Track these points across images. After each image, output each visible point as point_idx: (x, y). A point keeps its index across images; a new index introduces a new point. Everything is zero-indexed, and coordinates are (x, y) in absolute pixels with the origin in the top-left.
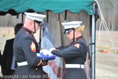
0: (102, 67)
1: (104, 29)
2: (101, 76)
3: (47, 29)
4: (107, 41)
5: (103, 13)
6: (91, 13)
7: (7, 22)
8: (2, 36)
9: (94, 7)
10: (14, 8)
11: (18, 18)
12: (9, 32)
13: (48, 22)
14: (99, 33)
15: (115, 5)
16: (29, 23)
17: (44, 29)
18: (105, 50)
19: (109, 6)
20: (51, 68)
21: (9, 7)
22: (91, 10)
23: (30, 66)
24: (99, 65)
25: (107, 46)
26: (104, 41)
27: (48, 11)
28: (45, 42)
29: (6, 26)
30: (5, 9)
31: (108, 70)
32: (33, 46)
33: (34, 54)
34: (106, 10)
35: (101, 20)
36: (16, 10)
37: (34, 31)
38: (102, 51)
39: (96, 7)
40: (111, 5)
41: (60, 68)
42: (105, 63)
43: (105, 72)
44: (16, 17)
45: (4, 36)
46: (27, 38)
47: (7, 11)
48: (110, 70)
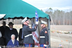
14: (51, 26)
15: (56, 17)
17: (32, 25)
25: (54, 30)
31: (54, 38)
34: (53, 18)
38: (52, 32)
39: (50, 17)
40: (55, 16)
41: (38, 38)
42: (53, 36)
45: (19, 27)
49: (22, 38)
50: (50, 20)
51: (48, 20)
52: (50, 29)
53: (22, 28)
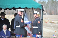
0: (45, 27)
3: (26, 15)
5: (45, 9)
8: (10, 18)
13: (26, 12)
14: (44, 16)
17: (25, 15)
18: (46, 22)
19: (47, 7)
25: (47, 20)
26: (46, 18)
28: (25, 19)
31: (47, 28)
38: (45, 22)
39: (43, 7)
40: (48, 6)
42: (46, 26)
47: (12, 8)
48: (48, 28)
50: (43, 10)
51: (41, 10)
52: (42, 19)
53: (14, 18)
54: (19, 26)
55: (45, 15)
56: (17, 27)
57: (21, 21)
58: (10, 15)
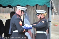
0: (54, 33)
1: (56, 14)
2: (54, 37)
3: (26, 15)
4: (57, 20)
5: (55, 6)
6: (49, 6)
7: (7, 11)
9: (50, 3)
10: (10, 4)
11: (12, 9)
12: (8, 16)
14: (53, 16)
16: (19, 11)
18: (56, 25)
20: (29, 34)
21: (8, 4)
22: (49, 5)
23: (19, 32)
24: (53, 32)
25: (57, 23)
26: (56, 20)
27: (27, 5)
29: (7, 13)
30: (6, 5)
31: (58, 34)
32: (21, 23)
33: (21, 26)
34: (57, 5)
35: (54, 10)
36: (11, 5)
37: (21, 15)
39: (52, 3)
41: (33, 34)
42: (56, 31)
43: (56, 36)
44: (11, 8)
45: (6, 18)
46: (18, 19)
49: (10, 33)
50: (52, 8)
51: (49, 8)
52: (51, 21)
54: (17, 31)
55: (55, 15)
56: (14, 32)
57: (19, 24)
58: (4, 14)
